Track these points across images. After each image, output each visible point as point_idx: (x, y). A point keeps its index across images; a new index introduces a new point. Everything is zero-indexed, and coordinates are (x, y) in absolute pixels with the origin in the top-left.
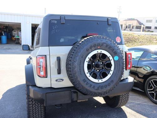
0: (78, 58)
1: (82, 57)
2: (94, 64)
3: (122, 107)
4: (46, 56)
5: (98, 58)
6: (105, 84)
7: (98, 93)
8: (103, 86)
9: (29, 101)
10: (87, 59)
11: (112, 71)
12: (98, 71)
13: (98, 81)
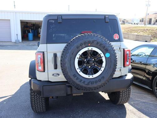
0: (68, 55)
1: (72, 54)
2: (85, 60)
3: (125, 104)
4: (44, 52)
5: (90, 55)
6: (96, 80)
7: (89, 88)
8: (93, 82)
9: (31, 93)
10: (78, 56)
11: (103, 67)
12: (90, 67)
13: (89, 77)
